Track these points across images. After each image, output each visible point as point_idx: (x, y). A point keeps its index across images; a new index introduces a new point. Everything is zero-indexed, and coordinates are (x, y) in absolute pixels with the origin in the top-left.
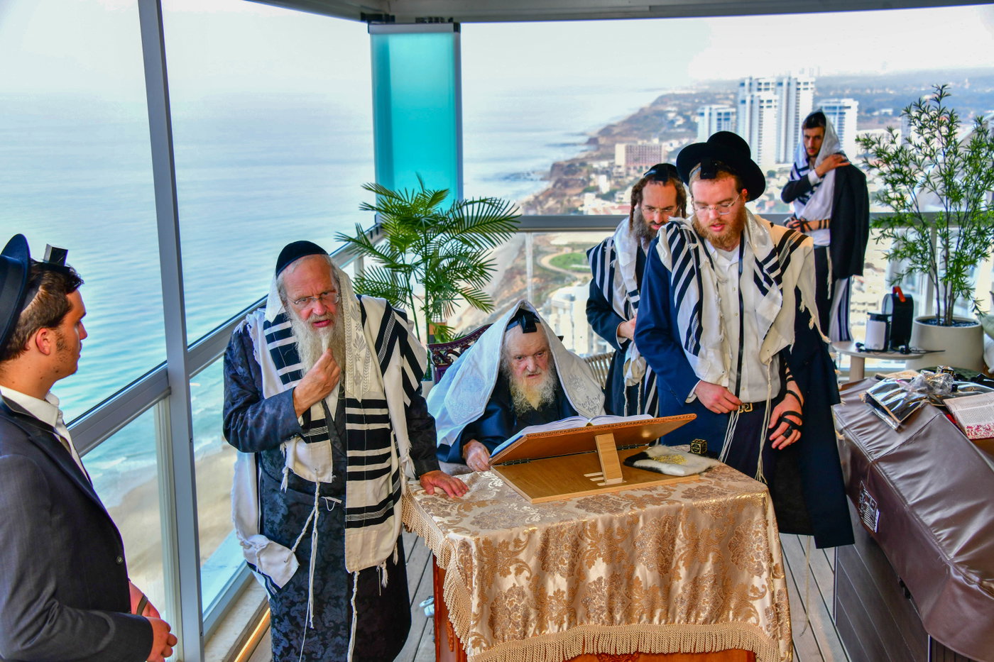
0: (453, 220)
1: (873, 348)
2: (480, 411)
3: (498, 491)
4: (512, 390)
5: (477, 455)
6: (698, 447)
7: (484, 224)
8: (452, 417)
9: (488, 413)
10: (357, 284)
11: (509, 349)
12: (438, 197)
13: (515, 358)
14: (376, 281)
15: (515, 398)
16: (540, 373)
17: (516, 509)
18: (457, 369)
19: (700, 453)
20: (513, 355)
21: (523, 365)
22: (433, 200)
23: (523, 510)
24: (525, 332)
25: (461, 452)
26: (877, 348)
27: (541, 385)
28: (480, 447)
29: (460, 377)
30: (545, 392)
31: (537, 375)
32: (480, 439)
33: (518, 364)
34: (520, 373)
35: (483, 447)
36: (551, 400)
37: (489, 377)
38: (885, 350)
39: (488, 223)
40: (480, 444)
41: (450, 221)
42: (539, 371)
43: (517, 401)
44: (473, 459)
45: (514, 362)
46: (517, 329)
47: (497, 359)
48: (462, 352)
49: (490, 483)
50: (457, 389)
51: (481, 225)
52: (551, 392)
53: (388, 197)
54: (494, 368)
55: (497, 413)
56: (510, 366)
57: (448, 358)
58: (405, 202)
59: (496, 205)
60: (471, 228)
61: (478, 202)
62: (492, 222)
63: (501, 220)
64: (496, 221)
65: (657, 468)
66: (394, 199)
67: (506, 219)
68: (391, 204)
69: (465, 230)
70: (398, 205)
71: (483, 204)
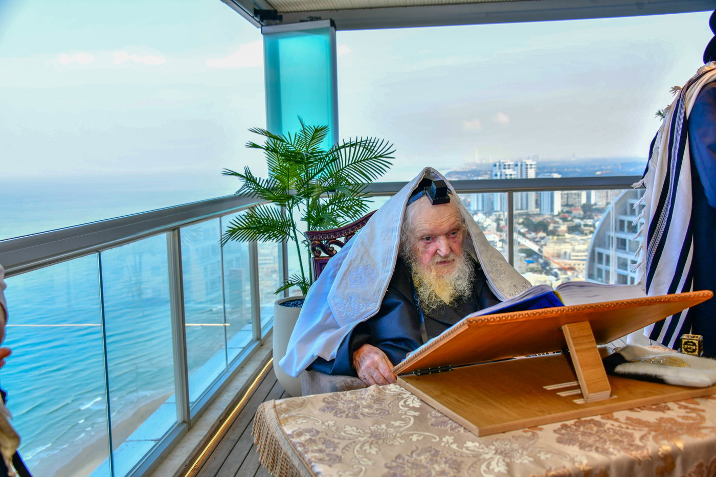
2: (374, 308)
3: (417, 414)
4: (416, 281)
5: (373, 363)
6: (694, 344)
7: (361, 161)
8: (337, 318)
9: (385, 308)
10: (246, 220)
11: (412, 227)
12: (318, 133)
13: (422, 239)
14: (263, 218)
15: (421, 289)
16: (453, 260)
17: (454, 446)
18: (344, 258)
19: (696, 353)
20: (419, 235)
21: (432, 248)
22: (313, 138)
23: (467, 448)
24: (435, 203)
25: (351, 359)
27: (453, 273)
28: (377, 353)
29: (346, 268)
30: (459, 282)
31: (449, 262)
32: (376, 342)
33: (425, 247)
34: (428, 259)
35: (381, 353)
36: (467, 293)
37: (385, 265)
39: (364, 160)
40: (376, 349)
41: (329, 159)
42: (451, 257)
43: (424, 293)
44: (368, 367)
45: (420, 245)
46: (424, 203)
47: (395, 242)
48: (346, 242)
49: (401, 403)
50: (344, 282)
51: (358, 162)
52: (467, 282)
53: (272, 139)
54: (391, 253)
55: (398, 309)
56: (414, 251)
57: (331, 249)
58: (288, 143)
59: (369, 147)
60: (348, 166)
61: (354, 145)
62: (367, 159)
63: (375, 157)
64: (371, 159)
65: (656, 376)
66: (278, 142)
67: (380, 156)
68: (276, 146)
69: (343, 168)
70: (283, 148)
71: (358, 148)
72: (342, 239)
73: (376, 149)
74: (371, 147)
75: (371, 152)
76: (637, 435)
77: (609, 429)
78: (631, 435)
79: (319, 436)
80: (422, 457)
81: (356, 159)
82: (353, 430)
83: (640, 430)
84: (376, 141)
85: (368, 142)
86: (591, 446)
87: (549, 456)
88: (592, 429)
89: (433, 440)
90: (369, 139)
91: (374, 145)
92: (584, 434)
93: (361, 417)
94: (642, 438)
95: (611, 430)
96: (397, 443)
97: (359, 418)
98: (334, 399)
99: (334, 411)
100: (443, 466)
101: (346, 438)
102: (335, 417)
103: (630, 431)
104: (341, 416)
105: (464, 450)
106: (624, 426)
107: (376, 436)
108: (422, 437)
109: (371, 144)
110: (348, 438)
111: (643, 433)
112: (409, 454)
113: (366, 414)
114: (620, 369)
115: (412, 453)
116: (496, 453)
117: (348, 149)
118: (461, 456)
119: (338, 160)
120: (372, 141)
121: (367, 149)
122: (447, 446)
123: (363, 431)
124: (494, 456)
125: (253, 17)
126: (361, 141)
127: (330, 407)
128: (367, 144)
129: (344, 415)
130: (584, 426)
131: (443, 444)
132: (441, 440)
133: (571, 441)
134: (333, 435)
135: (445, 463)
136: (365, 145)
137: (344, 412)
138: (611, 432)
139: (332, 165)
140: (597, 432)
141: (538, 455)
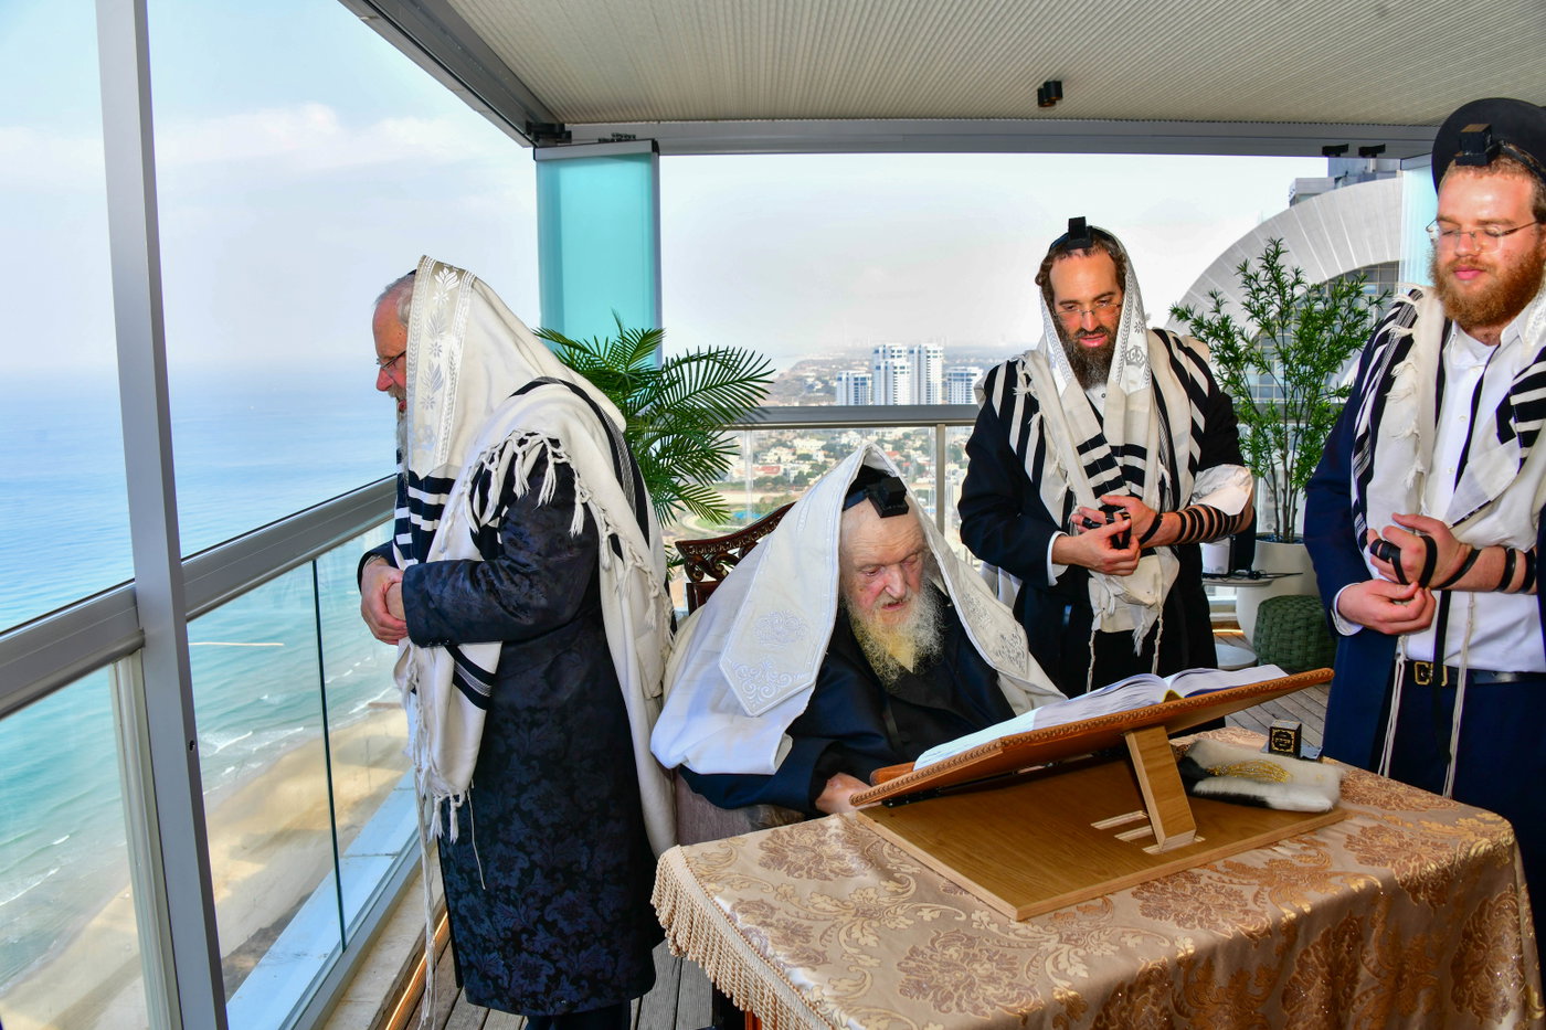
0: (667, 382)
1: (1215, 572)
2: (807, 682)
7: (716, 386)
11: (848, 551)
12: (648, 341)
13: (864, 570)
16: (910, 600)
20: (860, 564)
22: (639, 347)
24: (884, 513)
26: (1220, 572)
27: (909, 622)
31: (903, 603)
34: (872, 603)
38: (1230, 574)
39: (721, 385)
41: (664, 384)
42: (909, 593)
43: (874, 656)
45: (859, 579)
46: (867, 511)
51: (710, 387)
52: (933, 632)
53: (567, 347)
56: (849, 586)
57: (719, 569)
58: (595, 355)
59: (731, 363)
60: (695, 393)
61: (705, 357)
62: (727, 384)
63: (740, 381)
64: (733, 382)
65: (1255, 797)
66: (577, 352)
67: (748, 379)
68: (573, 359)
69: (686, 398)
70: (584, 360)
71: (711, 363)
72: (734, 551)
73: (741, 367)
74: (734, 361)
75: (734, 372)
76: (1248, 893)
77: (1207, 885)
78: (1239, 895)
79: (776, 917)
80: (952, 951)
81: (707, 383)
82: (825, 901)
83: (1249, 884)
84: (742, 354)
85: (729, 353)
86: (1191, 918)
87: (1139, 940)
88: (1183, 886)
89: (957, 918)
90: (731, 349)
91: (739, 359)
92: (1175, 896)
93: (832, 876)
94: (1256, 896)
95: (1210, 887)
96: (902, 926)
97: (830, 880)
98: (775, 843)
99: (785, 867)
100: (987, 966)
101: (819, 917)
102: (790, 878)
103: (1236, 887)
104: (801, 876)
105: (1012, 936)
106: (1226, 878)
107: (864, 914)
108: (938, 913)
109: (733, 358)
110: (822, 918)
111: (1256, 888)
112: (929, 945)
113: (837, 870)
114: (1203, 787)
115: (933, 942)
116: (1060, 941)
117: (694, 364)
118: (1010, 946)
119: (677, 385)
120: (736, 352)
121: (726, 367)
122: (982, 927)
123: (843, 903)
124: (1061, 946)
125: (523, 135)
126: (718, 352)
127: (776, 858)
128: (727, 357)
129: (804, 873)
130: (1172, 882)
131: (975, 925)
132: (969, 916)
133: (1160, 912)
134: (798, 913)
135: (990, 959)
136: (724, 359)
137: (801, 868)
138: (1212, 892)
139: (668, 393)
140: (1193, 893)
141: (1122, 939)
